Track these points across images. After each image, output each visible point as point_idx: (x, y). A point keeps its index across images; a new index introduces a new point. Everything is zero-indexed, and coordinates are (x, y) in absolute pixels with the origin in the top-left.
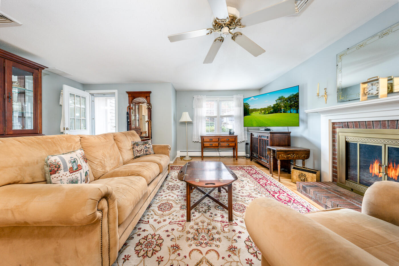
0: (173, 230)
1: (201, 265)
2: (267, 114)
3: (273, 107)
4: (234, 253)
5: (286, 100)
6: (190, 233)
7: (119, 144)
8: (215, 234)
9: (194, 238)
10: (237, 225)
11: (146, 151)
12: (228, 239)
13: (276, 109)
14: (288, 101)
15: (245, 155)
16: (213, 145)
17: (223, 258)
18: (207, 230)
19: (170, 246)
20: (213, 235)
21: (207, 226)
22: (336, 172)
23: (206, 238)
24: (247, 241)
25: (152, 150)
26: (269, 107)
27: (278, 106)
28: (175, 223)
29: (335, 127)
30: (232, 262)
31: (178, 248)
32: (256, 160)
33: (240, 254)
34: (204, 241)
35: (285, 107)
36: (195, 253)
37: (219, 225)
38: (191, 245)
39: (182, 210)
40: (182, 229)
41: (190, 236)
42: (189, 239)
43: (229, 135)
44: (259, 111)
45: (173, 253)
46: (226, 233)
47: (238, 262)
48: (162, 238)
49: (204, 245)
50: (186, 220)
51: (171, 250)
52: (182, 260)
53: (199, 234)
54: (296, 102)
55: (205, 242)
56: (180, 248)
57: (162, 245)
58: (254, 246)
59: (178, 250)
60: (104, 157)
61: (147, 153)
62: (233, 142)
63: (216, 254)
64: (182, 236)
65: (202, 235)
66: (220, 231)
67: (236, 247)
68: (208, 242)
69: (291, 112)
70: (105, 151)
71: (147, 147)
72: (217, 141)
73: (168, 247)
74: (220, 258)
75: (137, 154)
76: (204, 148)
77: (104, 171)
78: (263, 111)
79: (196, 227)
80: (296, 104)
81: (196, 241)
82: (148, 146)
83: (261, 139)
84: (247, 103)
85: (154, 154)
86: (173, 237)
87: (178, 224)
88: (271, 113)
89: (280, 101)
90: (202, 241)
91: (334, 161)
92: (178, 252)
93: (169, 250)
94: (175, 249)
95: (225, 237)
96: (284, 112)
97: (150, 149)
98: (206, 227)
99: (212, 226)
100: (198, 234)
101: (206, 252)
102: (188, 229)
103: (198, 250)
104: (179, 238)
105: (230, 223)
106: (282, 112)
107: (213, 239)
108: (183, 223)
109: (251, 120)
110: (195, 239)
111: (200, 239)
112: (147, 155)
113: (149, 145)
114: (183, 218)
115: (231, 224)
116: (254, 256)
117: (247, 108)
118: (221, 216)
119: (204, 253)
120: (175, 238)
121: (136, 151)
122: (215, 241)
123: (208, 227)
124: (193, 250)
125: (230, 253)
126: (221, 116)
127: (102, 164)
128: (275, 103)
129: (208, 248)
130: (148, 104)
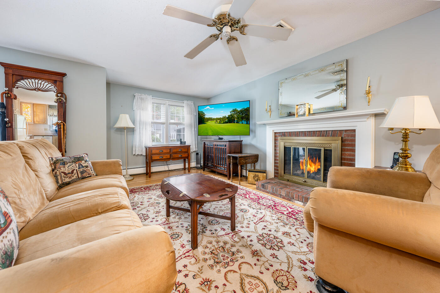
0: (186, 267)
1: (245, 282)
2: (222, 123)
3: (228, 118)
4: (259, 256)
5: (238, 112)
6: (207, 259)
7: (31, 163)
8: (231, 248)
9: (216, 262)
10: (241, 231)
11: (82, 173)
12: (244, 247)
13: (230, 120)
14: (240, 114)
15: (195, 166)
16: (164, 158)
17: (255, 264)
18: (221, 248)
19: (199, 285)
20: (230, 250)
21: (217, 244)
22: (278, 170)
23: (226, 255)
24: (259, 241)
25: (92, 169)
26: (224, 118)
27: (232, 117)
28: (181, 258)
29: (276, 136)
30: (263, 264)
31: (209, 282)
32: (211, 169)
33: (263, 254)
34: (227, 260)
35: (238, 118)
36: (230, 276)
37: (227, 238)
38: (219, 271)
39: (176, 240)
40: (195, 260)
41: (211, 262)
42: (212, 266)
43: (180, 145)
44: (215, 121)
45: (209, 289)
46: (239, 242)
47: (268, 261)
48: (180, 283)
49: (231, 264)
50: (191, 249)
51: (204, 288)
52: (224, 291)
53: (217, 255)
54: (246, 115)
55: (229, 260)
56: (211, 280)
57: (189, 290)
58: (266, 242)
59: (211, 284)
60: (18, 190)
61: (85, 175)
62: (185, 152)
63: (247, 265)
64: (202, 267)
65: (221, 256)
66: (233, 243)
67: (256, 250)
68: (232, 258)
69: (242, 123)
70: (16, 179)
71: (84, 165)
72: (168, 153)
73: (198, 288)
74: (253, 267)
75: (63, 179)
76: (152, 162)
77: (23, 219)
78: (218, 121)
79: (207, 250)
80: (246, 116)
81: (221, 264)
82: (86, 164)
83: (217, 148)
84: (203, 112)
85: (97, 175)
86: (194, 274)
87: (186, 256)
88: (226, 123)
89: (234, 113)
90: (226, 261)
91: (275, 161)
92: (213, 285)
93: (201, 290)
94: (207, 284)
95: (241, 246)
96: (237, 123)
97: (89, 168)
98: (218, 246)
99: (222, 242)
100: (216, 257)
101: (238, 269)
102: (201, 257)
103: (231, 271)
104: (201, 270)
105: (234, 232)
106: (235, 123)
107: (233, 254)
108: (191, 253)
109: (207, 129)
110: (218, 262)
111: (223, 260)
112: (83, 178)
113: (85, 161)
114: (186, 249)
115: (236, 232)
116: (273, 249)
117: (203, 116)
118: (221, 229)
119: (237, 270)
120: (196, 274)
121: (63, 174)
122: (237, 254)
123: (219, 245)
124: (225, 274)
125: (257, 258)
126: (170, 123)
127: (18, 206)
128: (230, 114)
129: (237, 264)
130: (59, 95)
